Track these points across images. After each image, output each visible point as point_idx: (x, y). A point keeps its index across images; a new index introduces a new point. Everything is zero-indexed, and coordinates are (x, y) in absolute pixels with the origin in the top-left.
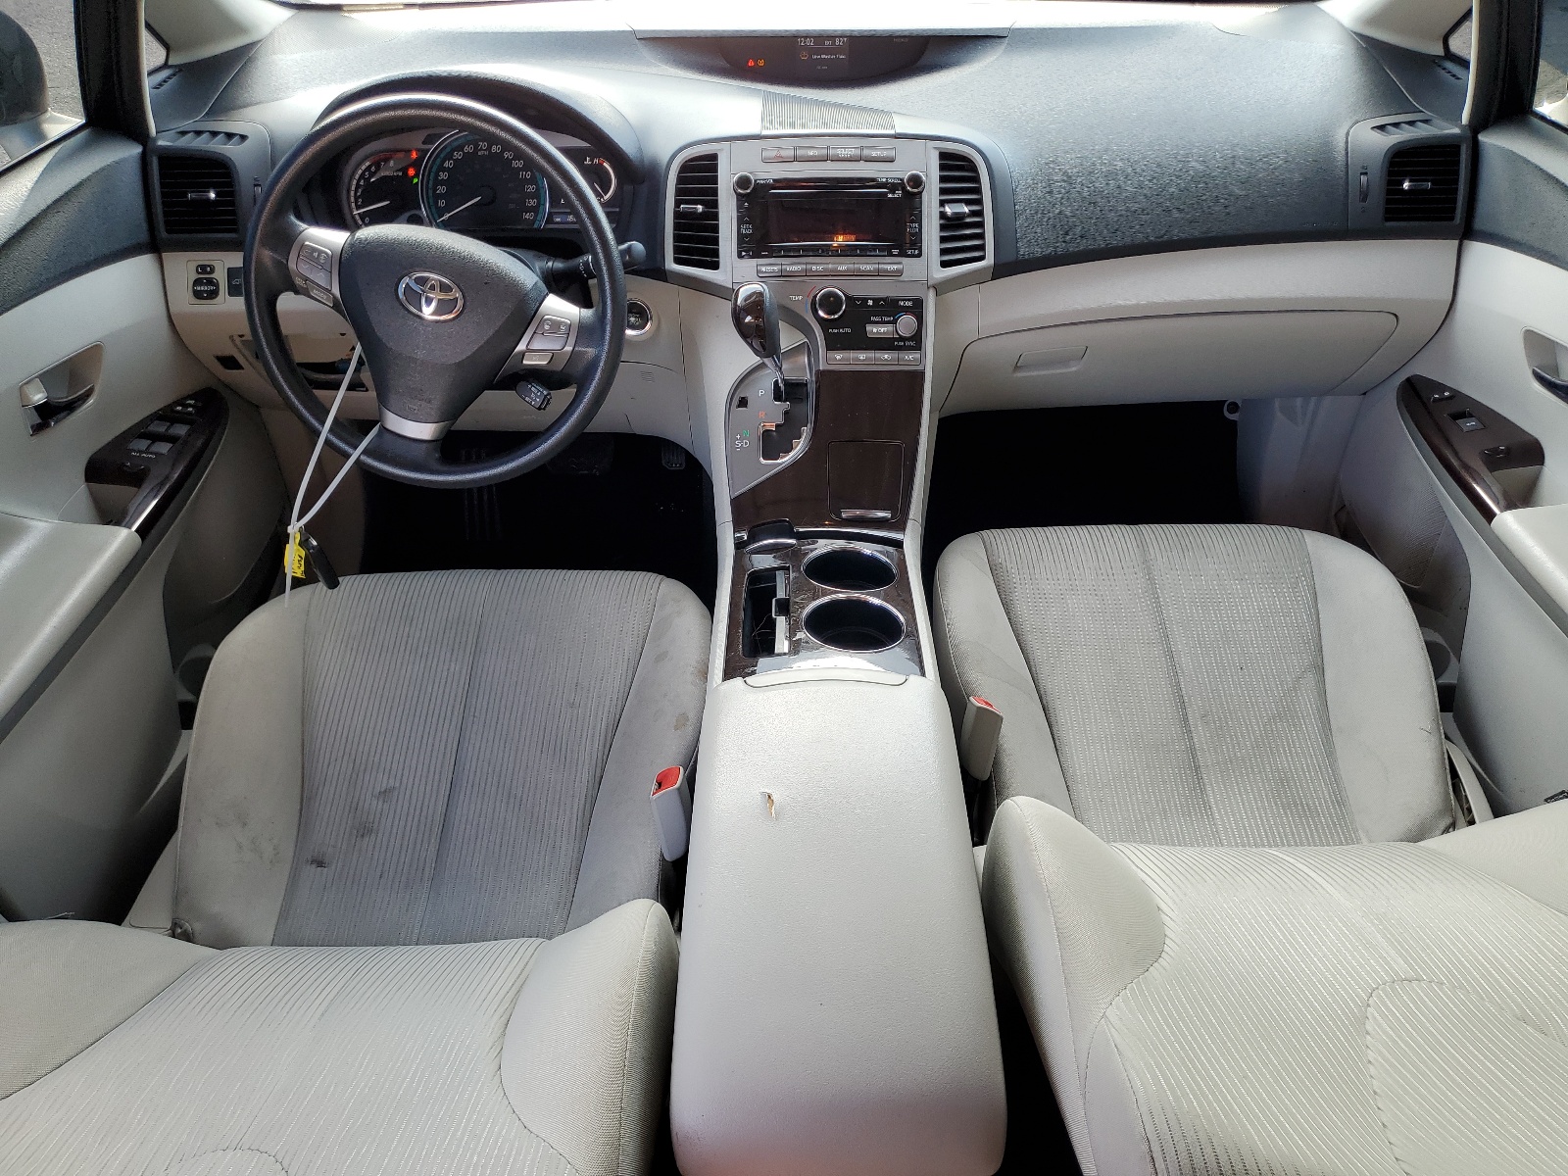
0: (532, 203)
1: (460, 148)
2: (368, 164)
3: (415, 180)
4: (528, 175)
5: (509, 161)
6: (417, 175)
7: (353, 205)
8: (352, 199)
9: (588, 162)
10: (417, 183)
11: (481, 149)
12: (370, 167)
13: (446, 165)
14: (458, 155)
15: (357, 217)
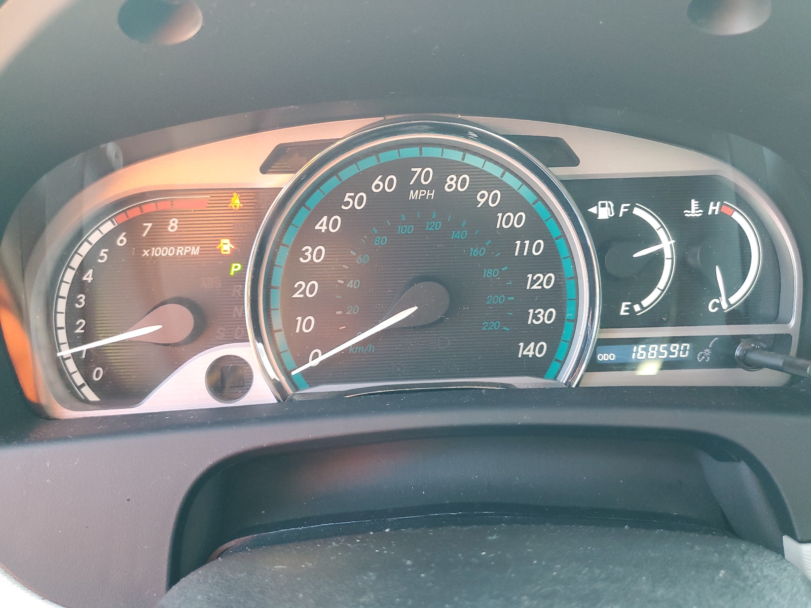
0: (544, 316)
1: (361, 182)
2: (108, 227)
3: (236, 268)
4: (538, 247)
5: (489, 214)
6: (240, 255)
7: (62, 336)
8: (61, 321)
9: (694, 210)
10: (241, 275)
11: (418, 186)
12: (113, 234)
13: (322, 225)
14: (354, 201)
15: (71, 366)
